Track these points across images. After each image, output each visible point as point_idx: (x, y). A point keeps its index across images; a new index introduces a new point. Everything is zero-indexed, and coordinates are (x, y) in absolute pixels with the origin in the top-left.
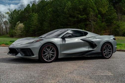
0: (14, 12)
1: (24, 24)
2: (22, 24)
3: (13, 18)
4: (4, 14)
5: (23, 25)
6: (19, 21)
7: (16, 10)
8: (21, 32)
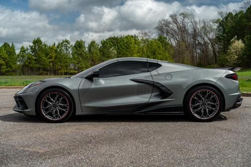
0: (226, 18)
1: (244, 42)
2: (240, 41)
3: (225, 30)
4: (211, 23)
5: (243, 44)
6: (236, 36)
7: (231, 13)
8: (238, 59)
